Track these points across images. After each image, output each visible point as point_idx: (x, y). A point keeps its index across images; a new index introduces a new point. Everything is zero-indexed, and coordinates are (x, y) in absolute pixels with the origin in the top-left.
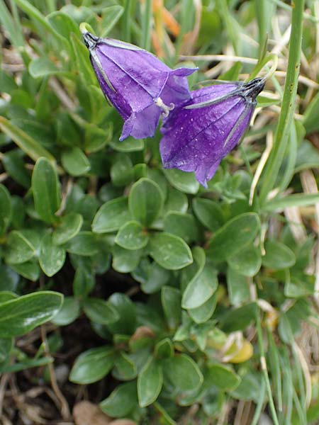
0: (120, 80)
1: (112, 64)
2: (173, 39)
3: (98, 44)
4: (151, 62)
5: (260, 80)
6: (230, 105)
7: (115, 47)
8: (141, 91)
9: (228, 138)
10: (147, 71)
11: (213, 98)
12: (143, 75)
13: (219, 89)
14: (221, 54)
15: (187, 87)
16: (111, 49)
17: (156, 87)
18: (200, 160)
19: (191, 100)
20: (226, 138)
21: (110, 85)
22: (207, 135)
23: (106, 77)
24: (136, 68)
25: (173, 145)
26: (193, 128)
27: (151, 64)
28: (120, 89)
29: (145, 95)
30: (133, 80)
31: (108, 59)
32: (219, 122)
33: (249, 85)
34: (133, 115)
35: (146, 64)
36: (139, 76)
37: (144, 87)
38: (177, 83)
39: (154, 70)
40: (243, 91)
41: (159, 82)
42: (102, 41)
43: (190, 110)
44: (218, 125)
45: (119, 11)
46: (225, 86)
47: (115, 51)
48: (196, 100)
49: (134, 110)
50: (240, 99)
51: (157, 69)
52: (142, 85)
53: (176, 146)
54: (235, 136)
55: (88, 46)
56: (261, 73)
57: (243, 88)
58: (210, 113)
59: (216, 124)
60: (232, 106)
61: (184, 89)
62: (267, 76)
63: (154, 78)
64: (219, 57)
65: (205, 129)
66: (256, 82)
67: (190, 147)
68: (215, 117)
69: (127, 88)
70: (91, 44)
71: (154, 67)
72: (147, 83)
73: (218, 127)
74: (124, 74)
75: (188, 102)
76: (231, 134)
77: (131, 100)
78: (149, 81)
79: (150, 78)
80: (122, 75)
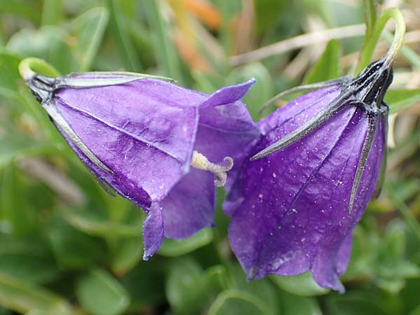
0: (112, 146)
1: (90, 122)
2: (215, 33)
3: (56, 92)
4: (163, 96)
5: (381, 65)
6: (337, 128)
7: (88, 88)
8: (158, 157)
9: (354, 191)
10: (156, 115)
11: (302, 123)
12: (153, 126)
13: (308, 103)
14: (301, 32)
15: (248, 118)
16: (82, 93)
17: (183, 140)
18: (314, 245)
19: (263, 137)
20: (348, 192)
21: (96, 161)
22: (312, 195)
23: (85, 149)
24: (136, 117)
25: (253, 232)
26: (281, 191)
27: (160, 100)
28: (117, 163)
29: (166, 163)
30: (135, 140)
31: (81, 113)
32: (327, 166)
33: (363, 80)
34: (155, 206)
35: (152, 102)
36: (144, 129)
37: (161, 148)
38: (227, 116)
39: (170, 108)
40: (355, 93)
41: (185, 129)
42: (63, 83)
43: (265, 159)
44: (327, 171)
45: (97, 19)
46: (319, 93)
47: (89, 96)
48: (272, 135)
49: (153, 197)
50: (353, 110)
51: (176, 105)
52: (156, 145)
53: (260, 231)
54: (367, 182)
55: (40, 100)
56: (377, 50)
57: (354, 88)
58: (304, 154)
59: (322, 171)
60: (343, 128)
61: (243, 122)
62: (392, 52)
63: (173, 126)
64: (298, 41)
65: (304, 187)
66: (375, 69)
67: (286, 227)
68: (317, 158)
69: (130, 157)
70: (44, 95)
71: (168, 103)
72: (165, 137)
73: (328, 176)
74: (117, 134)
75: (258, 144)
76: (356, 181)
77: (142, 179)
78: (167, 133)
79: (166, 128)
80: (114, 137)
